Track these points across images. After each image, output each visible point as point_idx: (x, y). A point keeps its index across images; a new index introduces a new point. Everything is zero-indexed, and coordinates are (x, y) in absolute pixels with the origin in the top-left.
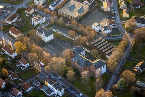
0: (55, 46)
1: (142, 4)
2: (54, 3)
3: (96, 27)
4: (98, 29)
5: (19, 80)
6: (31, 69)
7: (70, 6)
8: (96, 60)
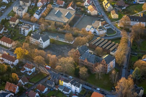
0: (53, 51)
1: (127, 6)
2: (38, 12)
3: (91, 29)
4: (92, 30)
5: (29, 84)
6: (38, 73)
7: (56, 13)
8: (104, 56)
